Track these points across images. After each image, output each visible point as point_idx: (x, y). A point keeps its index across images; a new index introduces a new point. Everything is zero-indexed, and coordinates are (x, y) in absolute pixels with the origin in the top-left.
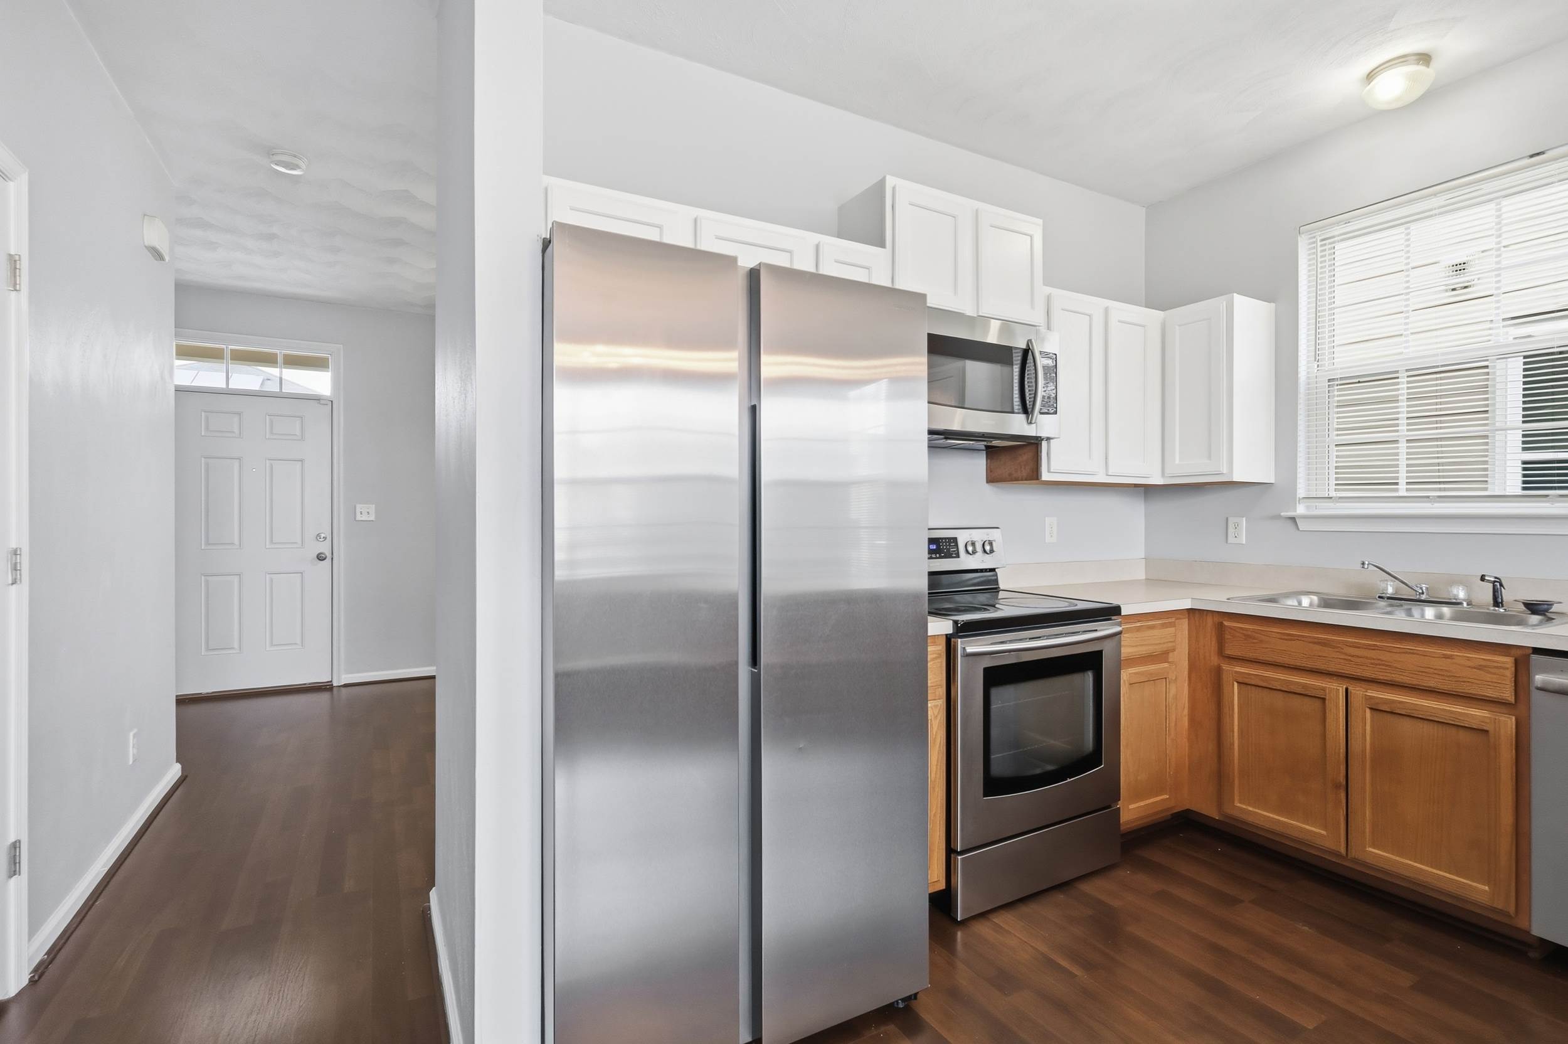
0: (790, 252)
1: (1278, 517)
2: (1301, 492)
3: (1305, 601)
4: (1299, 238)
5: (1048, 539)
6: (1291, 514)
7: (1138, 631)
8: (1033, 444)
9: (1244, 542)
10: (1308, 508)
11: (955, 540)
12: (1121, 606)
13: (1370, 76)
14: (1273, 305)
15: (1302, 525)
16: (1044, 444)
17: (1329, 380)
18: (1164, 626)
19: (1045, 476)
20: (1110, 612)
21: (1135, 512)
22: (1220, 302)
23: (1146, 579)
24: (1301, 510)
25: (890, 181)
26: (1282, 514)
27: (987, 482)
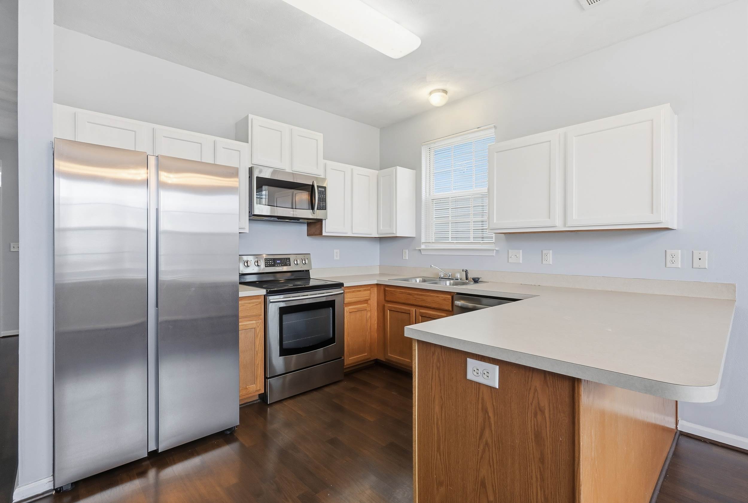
0: (201, 144)
1: (416, 250)
2: (423, 240)
3: (418, 280)
4: (422, 147)
5: (335, 258)
6: (419, 248)
7: (353, 292)
8: (319, 222)
9: (407, 259)
10: (426, 246)
11: (289, 259)
12: (344, 283)
13: (431, 93)
14: (415, 171)
15: (423, 252)
16: (324, 221)
17: (432, 200)
18: (365, 290)
19: (324, 234)
20: (340, 285)
21: (376, 248)
22: (393, 169)
23: (380, 273)
24: (423, 247)
25: (251, 116)
26: (416, 248)
27: (307, 236)
